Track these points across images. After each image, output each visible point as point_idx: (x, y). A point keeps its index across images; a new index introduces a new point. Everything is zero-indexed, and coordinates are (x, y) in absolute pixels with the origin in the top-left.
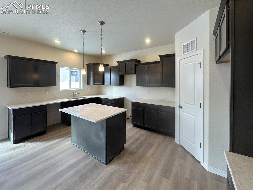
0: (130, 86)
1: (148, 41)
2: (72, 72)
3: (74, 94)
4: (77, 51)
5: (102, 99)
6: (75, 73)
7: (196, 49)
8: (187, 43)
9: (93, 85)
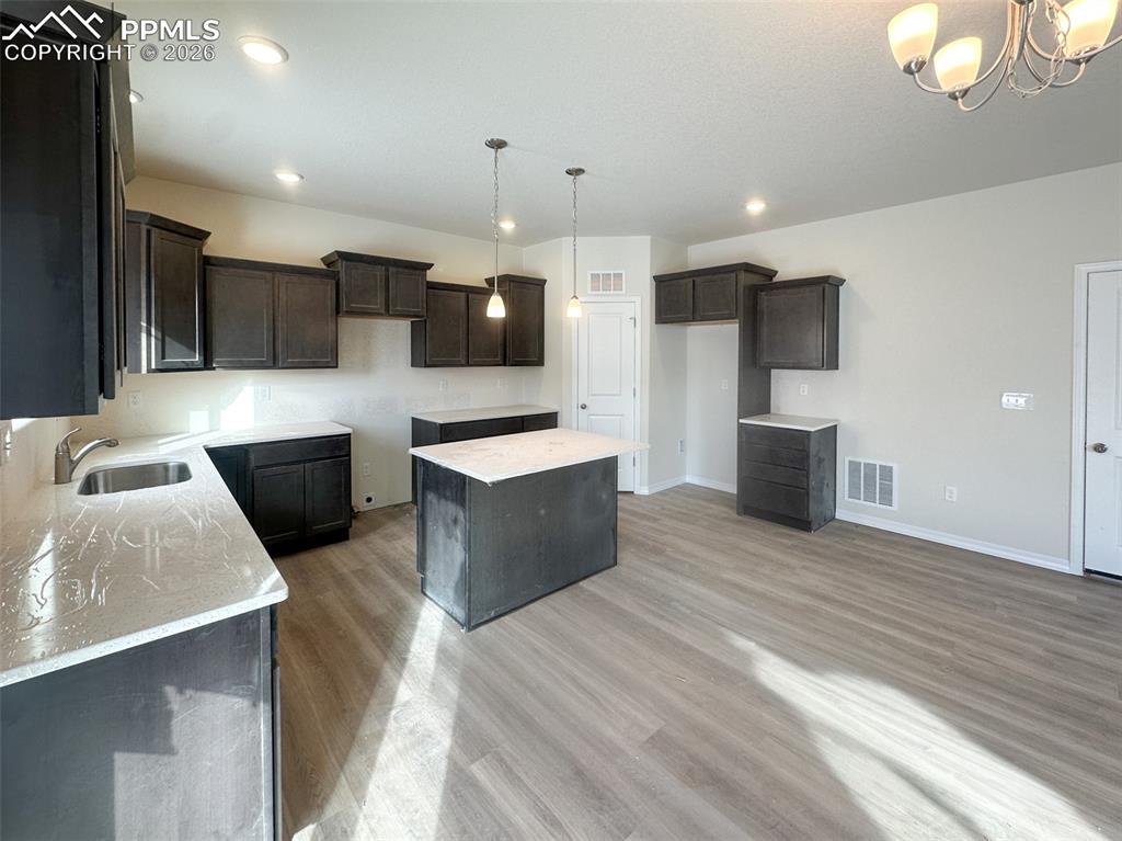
1: (508, 225)
5: (246, 451)
7: (624, 292)
8: (601, 272)
9: (150, 371)
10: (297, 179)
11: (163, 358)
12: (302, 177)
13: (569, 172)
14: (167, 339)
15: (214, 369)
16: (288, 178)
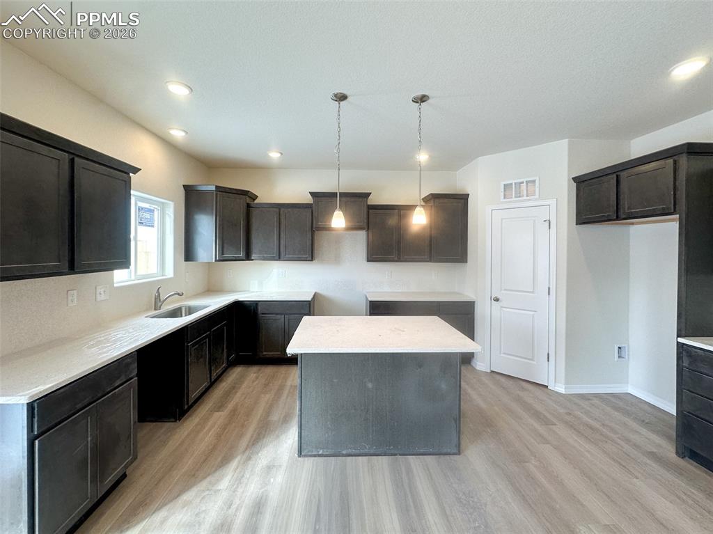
0: (337, 260)
1: (423, 157)
2: (139, 209)
3: (158, 297)
4: (183, 134)
5: (257, 304)
6: (147, 215)
7: (537, 196)
8: (513, 182)
9: (216, 260)
10: (279, 155)
11: (223, 254)
12: (282, 154)
13: (415, 101)
14: (225, 245)
15: (252, 260)
16: (274, 155)
